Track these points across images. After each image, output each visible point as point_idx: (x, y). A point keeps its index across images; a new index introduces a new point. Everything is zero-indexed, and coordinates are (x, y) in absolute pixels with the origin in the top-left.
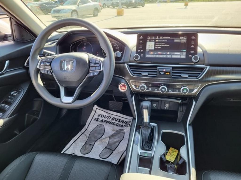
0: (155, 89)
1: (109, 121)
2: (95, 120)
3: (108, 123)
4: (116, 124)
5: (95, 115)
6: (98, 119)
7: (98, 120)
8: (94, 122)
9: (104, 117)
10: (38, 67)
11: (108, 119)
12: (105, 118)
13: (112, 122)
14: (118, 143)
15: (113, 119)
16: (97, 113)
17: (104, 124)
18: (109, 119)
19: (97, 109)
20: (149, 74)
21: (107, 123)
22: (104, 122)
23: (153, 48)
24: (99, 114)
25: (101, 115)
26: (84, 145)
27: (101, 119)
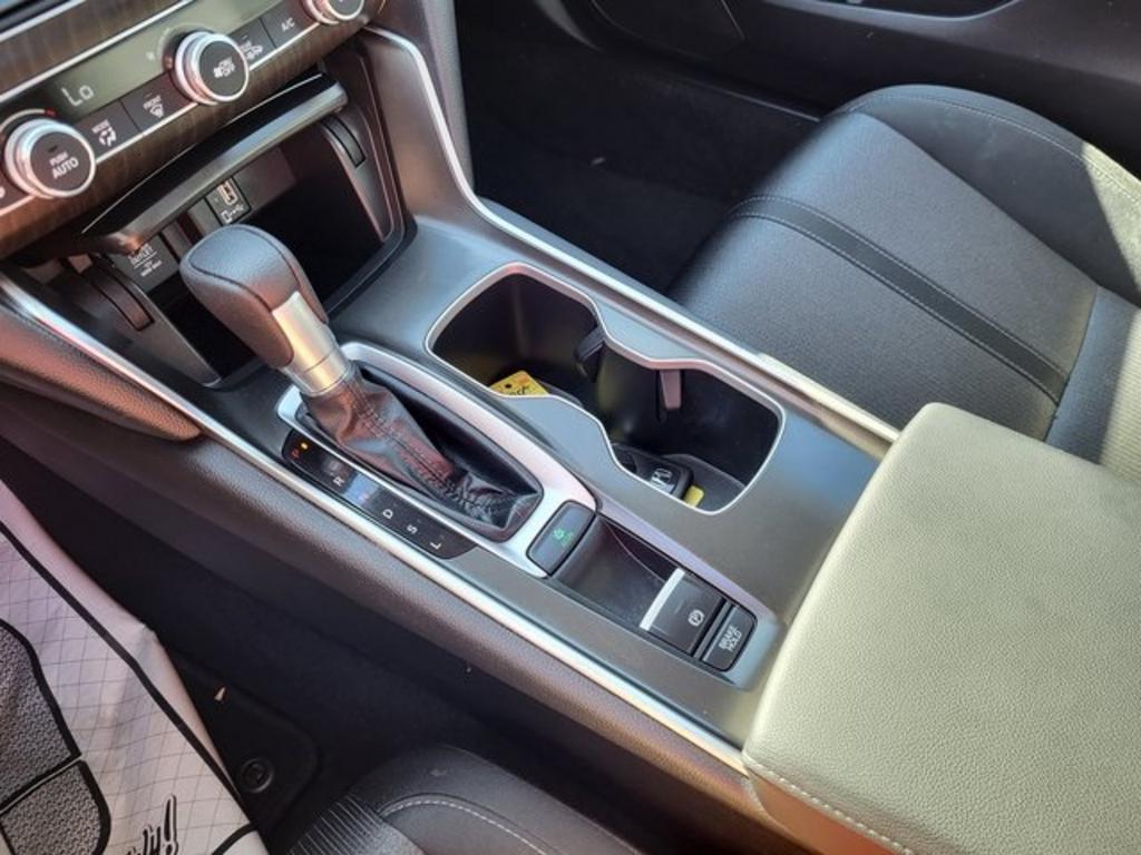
0: (147, 105)
14: (37, 698)
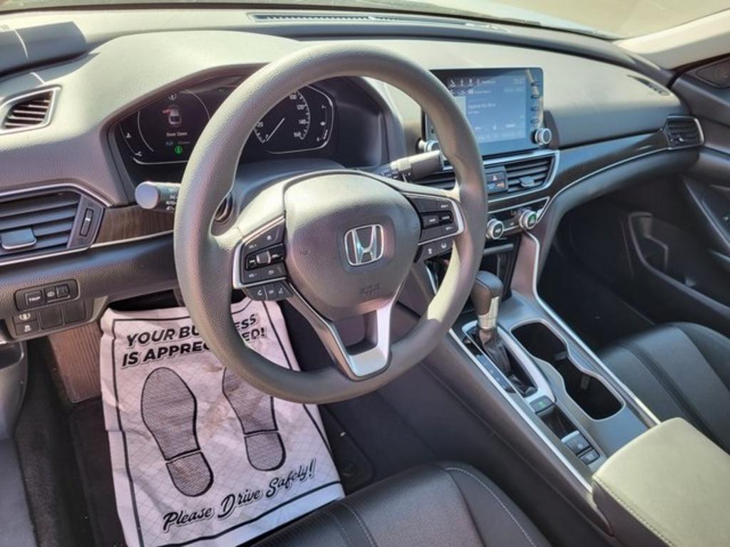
1: (172, 344)
2: (124, 364)
3: (177, 354)
4: (202, 345)
5: (116, 348)
6: (134, 356)
7: (136, 360)
8: (126, 370)
9: (150, 340)
11: (168, 338)
12: (154, 340)
13: (188, 345)
15: (184, 334)
16: (121, 337)
17: (165, 362)
18: (171, 338)
19: (117, 323)
21: (170, 354)
22: (159, 356)
24: (129, 337)
25: (138, 336)
26: (167, 464)
27: (142, 350)
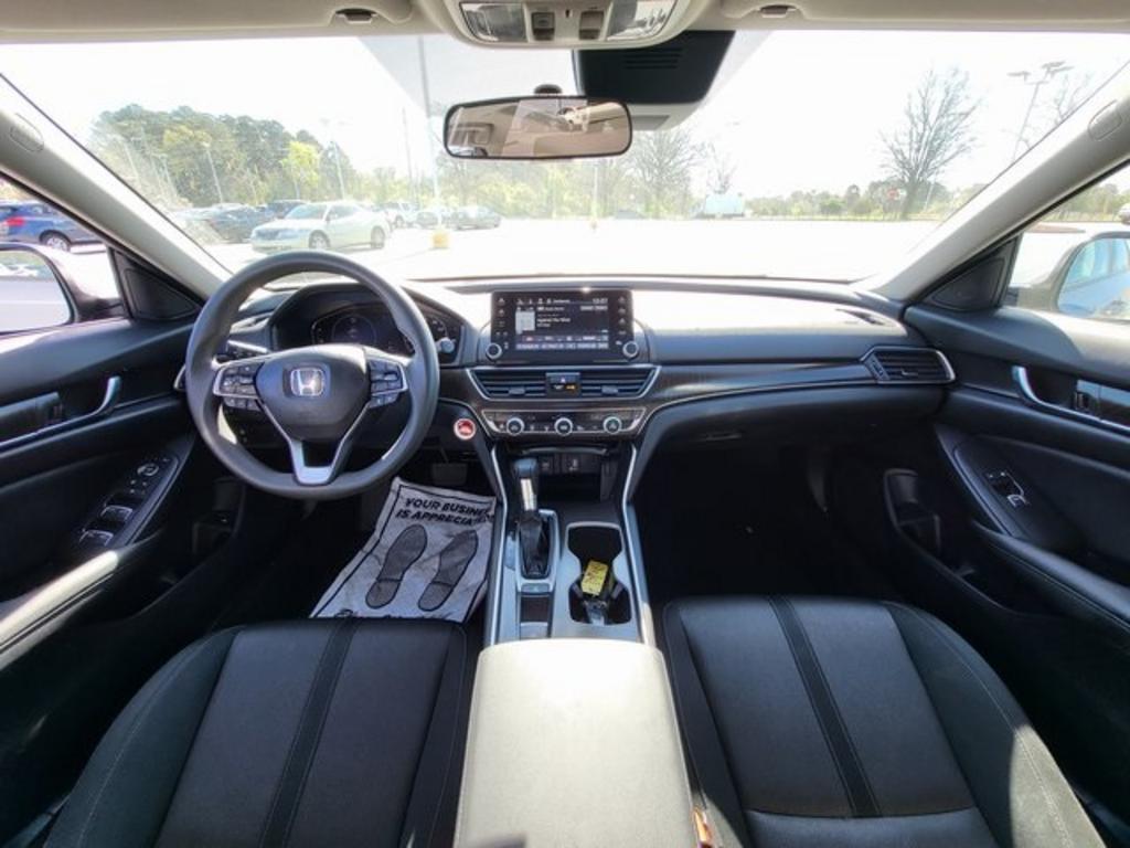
0: (545, 427)
1: (436, 513)
2: (399, 516)
3: (434, 520)
4: (454, 518)
5: (397, 504)
6: (407, 512)
7: (407, 515)
8: (397, 520)
10: (216, 391)
12: (424, 506)
13: (445, 516)
14: (463, 567)
15: (445, 508)
16: (402, 497)
17: (423, 522)
18: (436, 508)
19: (402, 488)
20: (527, 392)
21: (430, 518)
22: (422, 518)
23: (532, 328)
24: (408, 499)
25: (414, 501)
26: (376, 582)
27: (413, 511)
